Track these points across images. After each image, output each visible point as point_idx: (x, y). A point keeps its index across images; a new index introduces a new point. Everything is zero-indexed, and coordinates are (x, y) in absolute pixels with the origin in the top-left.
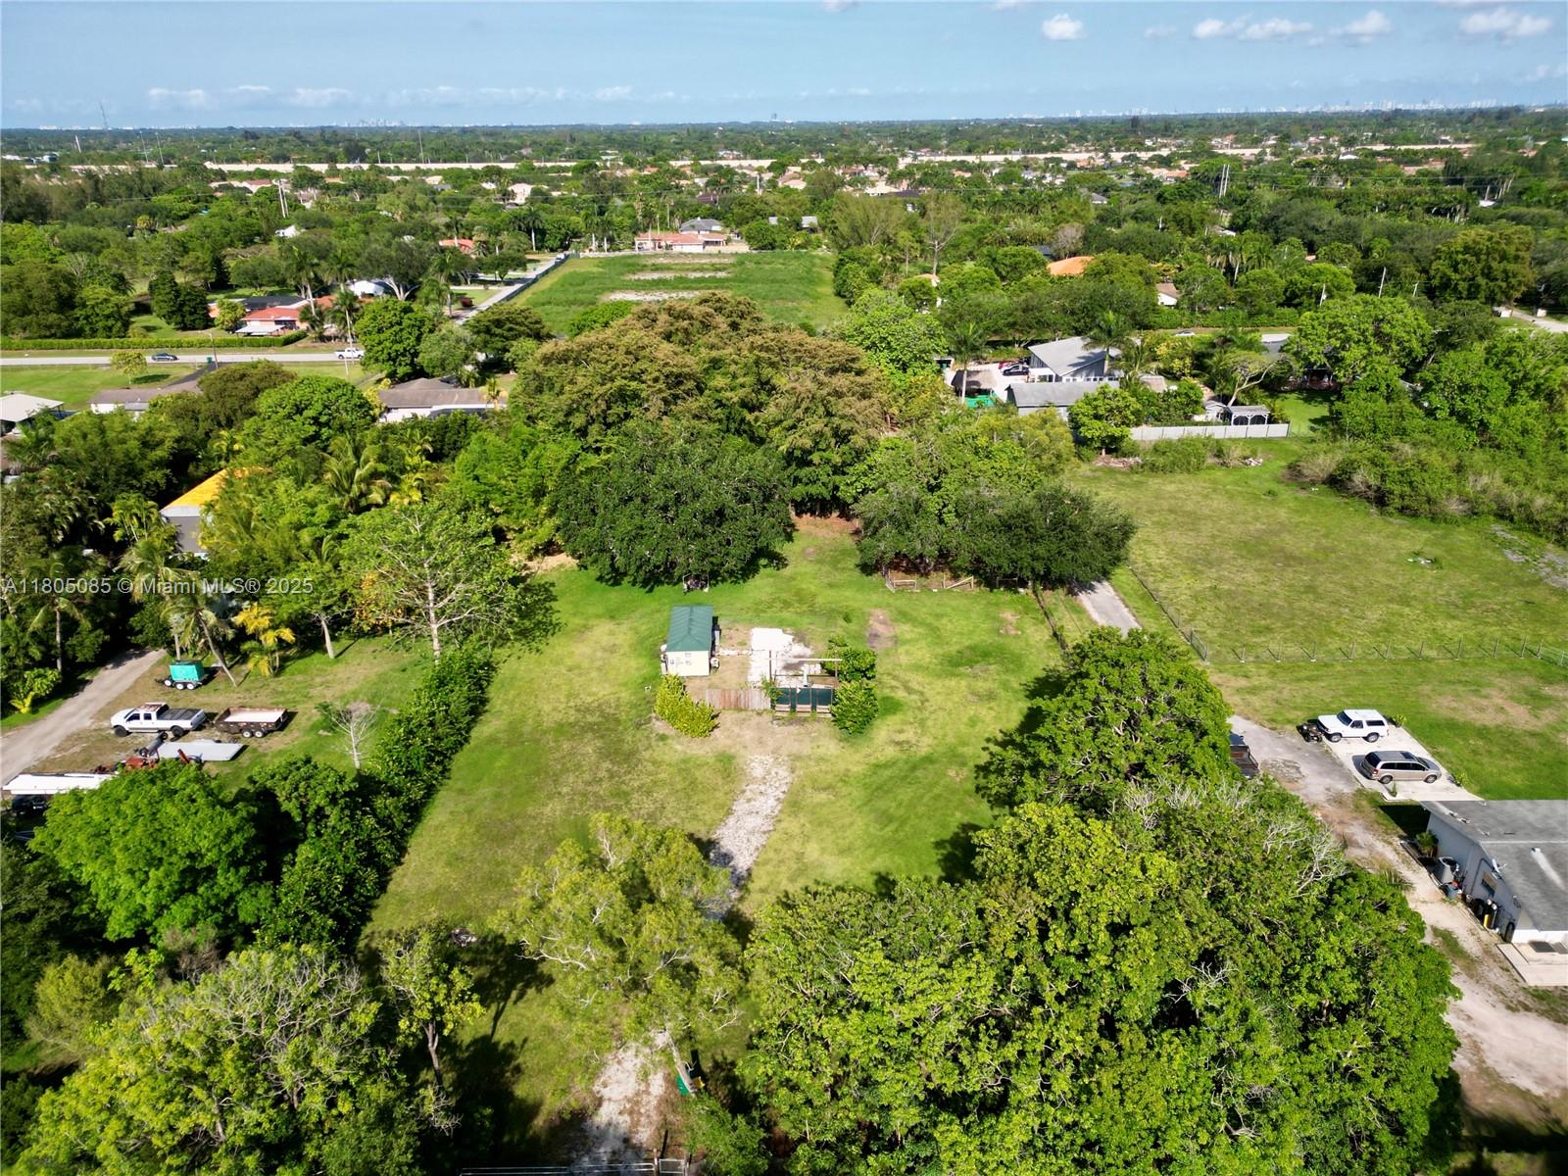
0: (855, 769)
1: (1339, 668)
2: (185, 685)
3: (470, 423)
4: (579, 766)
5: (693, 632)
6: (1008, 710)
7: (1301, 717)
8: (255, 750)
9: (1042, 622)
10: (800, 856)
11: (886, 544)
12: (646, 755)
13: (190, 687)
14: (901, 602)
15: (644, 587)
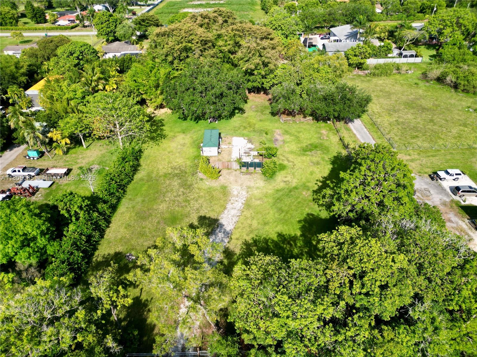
0: (270, 192)
1: (443, 152)
2: (33, 158)
3: (132, 59)
4: (172, 190)
5: (212, 140)
6: (324, 169)
7: (430, 171)
8: (58, 183)
9: (336, 134)
10: (250, 226)
11: (281, 106)
12: (196, 186)
13: (35, 159)
14: (285, 127)
15: (195, 121)
